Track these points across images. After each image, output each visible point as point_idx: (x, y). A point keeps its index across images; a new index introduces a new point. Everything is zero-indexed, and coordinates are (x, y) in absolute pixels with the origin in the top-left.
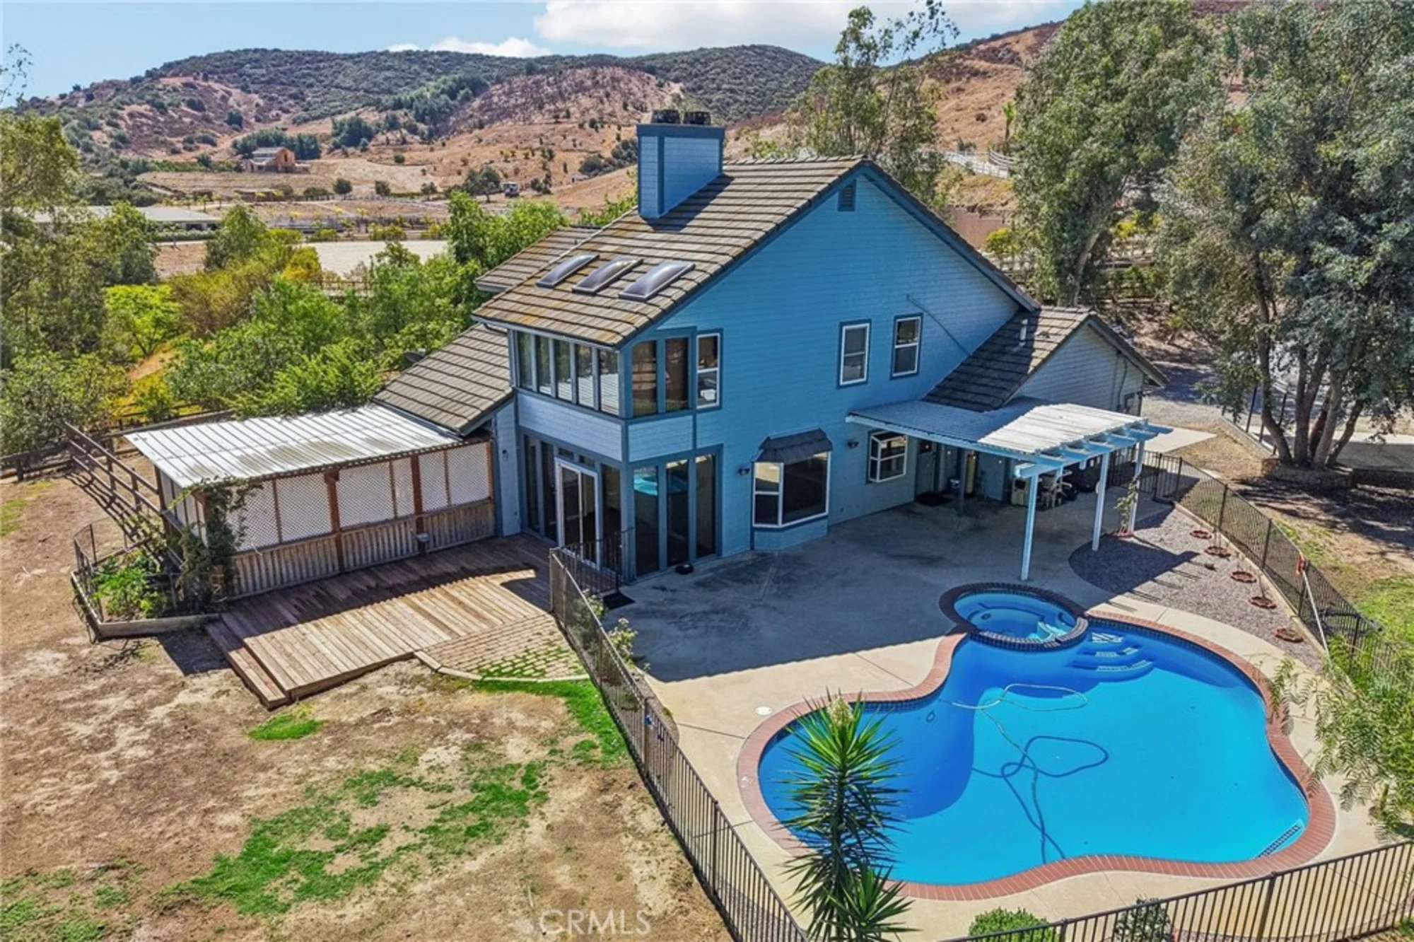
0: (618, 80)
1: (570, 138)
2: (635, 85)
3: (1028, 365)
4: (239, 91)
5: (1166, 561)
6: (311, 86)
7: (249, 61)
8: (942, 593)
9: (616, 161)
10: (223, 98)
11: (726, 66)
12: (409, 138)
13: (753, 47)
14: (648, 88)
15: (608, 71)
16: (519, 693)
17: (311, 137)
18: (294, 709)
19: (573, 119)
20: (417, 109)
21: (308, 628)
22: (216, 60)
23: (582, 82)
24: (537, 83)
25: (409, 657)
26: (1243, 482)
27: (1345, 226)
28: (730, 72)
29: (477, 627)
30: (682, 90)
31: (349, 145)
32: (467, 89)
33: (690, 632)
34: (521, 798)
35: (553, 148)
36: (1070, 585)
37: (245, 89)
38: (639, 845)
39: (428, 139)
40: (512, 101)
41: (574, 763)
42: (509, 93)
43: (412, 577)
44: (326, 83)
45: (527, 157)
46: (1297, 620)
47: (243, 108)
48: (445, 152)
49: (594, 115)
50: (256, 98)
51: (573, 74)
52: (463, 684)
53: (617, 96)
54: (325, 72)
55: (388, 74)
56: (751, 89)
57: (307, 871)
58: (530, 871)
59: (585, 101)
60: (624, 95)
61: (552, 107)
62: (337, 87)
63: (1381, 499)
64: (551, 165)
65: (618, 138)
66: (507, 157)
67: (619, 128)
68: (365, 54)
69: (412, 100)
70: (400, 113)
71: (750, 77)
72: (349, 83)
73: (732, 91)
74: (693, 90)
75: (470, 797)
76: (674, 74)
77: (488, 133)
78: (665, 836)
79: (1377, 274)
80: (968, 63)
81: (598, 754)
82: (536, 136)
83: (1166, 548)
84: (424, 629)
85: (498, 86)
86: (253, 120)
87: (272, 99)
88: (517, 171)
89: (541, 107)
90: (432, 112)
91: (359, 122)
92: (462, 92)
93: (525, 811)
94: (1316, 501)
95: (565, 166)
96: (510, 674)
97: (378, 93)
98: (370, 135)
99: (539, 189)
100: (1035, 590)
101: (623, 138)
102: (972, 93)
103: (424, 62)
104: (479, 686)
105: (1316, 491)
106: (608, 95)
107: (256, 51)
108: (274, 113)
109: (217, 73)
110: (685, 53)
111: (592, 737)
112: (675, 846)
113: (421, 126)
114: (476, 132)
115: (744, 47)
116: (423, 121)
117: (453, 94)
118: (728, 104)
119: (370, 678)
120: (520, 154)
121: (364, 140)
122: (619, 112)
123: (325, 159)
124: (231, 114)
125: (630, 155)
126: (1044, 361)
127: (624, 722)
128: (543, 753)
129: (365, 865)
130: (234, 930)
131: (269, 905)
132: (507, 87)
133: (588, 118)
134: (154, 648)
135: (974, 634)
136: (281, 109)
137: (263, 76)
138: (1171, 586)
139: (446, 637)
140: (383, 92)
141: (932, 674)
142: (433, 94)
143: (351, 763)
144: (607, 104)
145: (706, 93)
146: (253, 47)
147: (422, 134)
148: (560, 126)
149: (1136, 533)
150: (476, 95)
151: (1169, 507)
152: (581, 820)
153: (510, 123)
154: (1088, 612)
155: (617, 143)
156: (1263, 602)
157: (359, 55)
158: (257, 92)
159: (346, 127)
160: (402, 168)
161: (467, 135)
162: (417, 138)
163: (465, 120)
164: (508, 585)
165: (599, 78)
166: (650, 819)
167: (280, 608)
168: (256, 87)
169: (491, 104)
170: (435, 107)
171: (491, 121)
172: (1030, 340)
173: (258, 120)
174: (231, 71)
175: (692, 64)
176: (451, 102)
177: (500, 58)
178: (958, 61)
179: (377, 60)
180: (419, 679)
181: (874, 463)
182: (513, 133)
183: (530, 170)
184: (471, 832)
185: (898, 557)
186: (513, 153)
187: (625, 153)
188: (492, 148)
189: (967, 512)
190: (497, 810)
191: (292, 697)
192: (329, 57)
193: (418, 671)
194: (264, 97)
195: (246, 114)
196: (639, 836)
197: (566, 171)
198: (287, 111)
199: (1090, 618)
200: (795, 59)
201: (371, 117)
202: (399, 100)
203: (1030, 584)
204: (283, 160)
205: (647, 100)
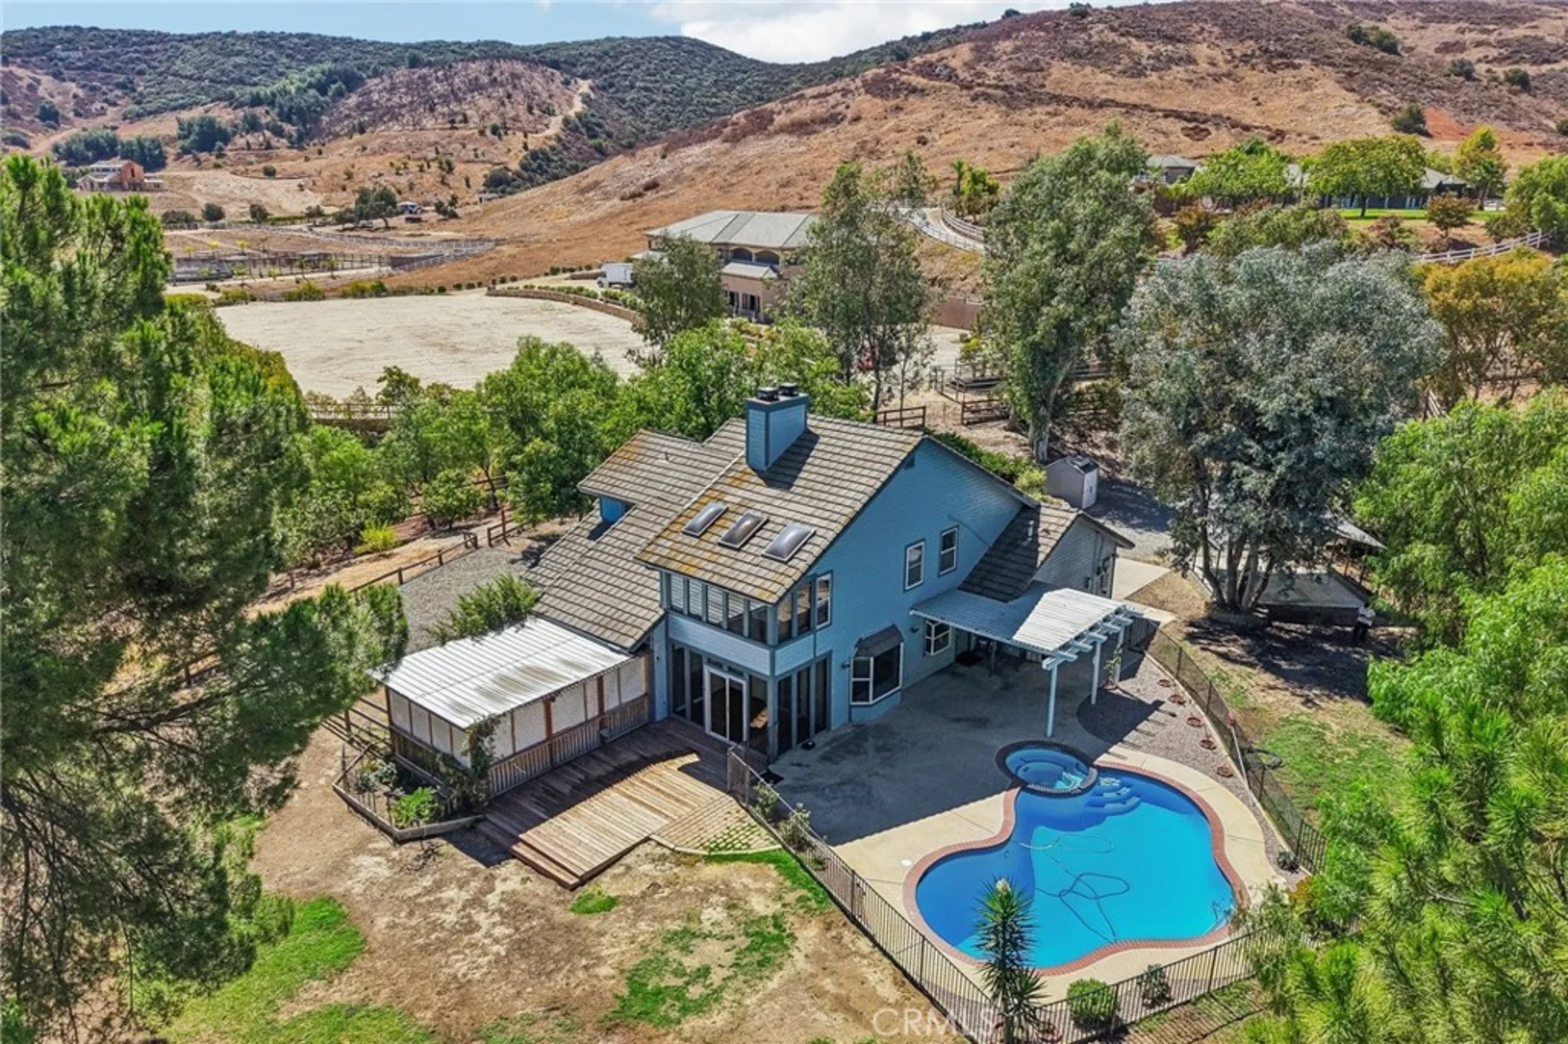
0: (519, 77)
1: (470, 146)
2: (538, 82)
3: (1036, 558)
4: (50, 78)
5: (1143, 710)
6: (141, 73)
7: (61, 41)
8: (995, 753)
9: (525, 174)
10: (30, 87)
11: (639, 61)
12: (274, 141)
13: (667, 39)
14: (553, 87)
15: (505, 66)
16: (740, 863)
17: (153, 141)
18: (588, 889)
19: (472, 125)
20: (281, 107)
21: (557, 821)
22: (17, 39)
23: (477, 79)
24: (423, 78)
25: (647, 839)
26: (1192, 624)
27: (1254, 448)
28: (644, 68)
29: (684, 811)
30: (592, 88)
31: (202, 150)
32: (340, 83)
33: (834, 802)
34: (779, 939)
35: (452, 159)
36: (1081, 739)
37: (58, 76)
38: (865, 962)
39: (298, 143)
40: (396, 99)
41: (801, 912)
42: (392, 89)
43: (610, 768)
44: (162, 69)
45: (421, 170)
46: (1229, 759)
47: (57, 100)
48: (322, 162)
49: (495, 119)
50: (73, 88)
51: (465, 68)
52: (697, 858)
53: (519, 97)
54: (159, 56)
55: (239, 60)
56: (668, 87)
57: (678, 998)
58: (809, 984)
59: (484, 104)
60: (527, 96)
61: (446, 109)
62: (175, 74)
63: (1287, 637)
64: (450, 179)
65: (525, 147)
66: (398, 169)
67: (526, 136)
68: (208, 36)
69: (274, 95)
70: (259, 110)
71: (667, 73)
72: (189, 70)
73: (647, 89)
74: (604, 88)
75: (748, 942)
76: (580, 70)
77: (374, 138)
78: (878, 955)
79: (1278, 484)
80: (904, 78)
81: (813, 904)
82: (429, 145)
83: (1142, 698)
84: (646, 816)
85: (377, 81)
86: (71, 115)
87: (93, 89)
88: (411, 187)
89: (432, 110)
90: (300, 112)
91: (211, 123)
92: (334, 87)
93: (786, 948)
94: (1242, 641)
95: (467, 180)
96: (725, 848)
97: (228, 84)
98: (226, 139)
99: (445, 213)
100: (1058, 745)
101: (531, 147)
102: (912, 112)
103: (281, 47)
104: (709, 859)
105: (1243, 632)
106: (509, 96)
107: (67, 29)
108: (98, 105)
109: (20, 55)
110: (590, 43)
111: (803, 892)
112: (886, 961)
113: (288, 128)
114: (357, 137)
115: (657, 39)
116: (289, 121)
117: (322, 89)
118: (644, 105)
119: (629, 859)
120: (413, 166)
121: (219, 144)
122: (525, 116)
123: (174, 170)
124: (43, 108)
125: (540, 167)
126: (1048, 556)
127: (821, 880)
128: (778, 906)
129: (708, 991)
130: (658, 1037)
131: (667, 1020)
132: (387, 83)
133: (489, 123)
134: (445, 847)
135: (1024, 786)
136: (106, 101)
137: (79, 60)
138: (1148, 734)
139: (666, 822)
140: (233, 82)
141: (1006, 824)
142: (299, 89)
143: (657, 926)
144: (509, 106)
145: (617, 91)
146: (63, 24)
147: (290, 137)
148: (457, 133)
149: (1120, 685)
150: (350, 90)
151: (1138, 656)
152: (823, 949)
153: (397, 127)
154: (1096, 763)
155: (524, 153)
156: (1208, 744)
157: (200, 37)
158: (73, 80)
159: (196, 128)
160: (274, 182)
161: (346, 141)
162: (284, 141)
163: (340, 121)
164: (684, 769)
165: (496, 74)
166: (864, 944)
167: (525, 804)
168: (72, 73)
169: (369, 104)
170: (303, 104)
171: (374, 123)
172: (1036, 536)
173: (78, 114)
174: (37, 54)
175: (600, 58)
176: (322, 99)
177: (373, 43)
178: (895, 76)
179: (223, 43)
180: (663, 858)
181: (929, 642)
182: (403, 139)
183: (427, 185)
184: (760, 964)
185: (958, 720)
186: (405, 164)
187: (535, 165)
188: (380, 158)
189: (997, 671)
190: (768, 948)
191: (584, 880)
192: (162, 38)
193: (659, 851)
194: (83, 87)
195: (64, 108)
196: (864, 956)
197: (468, 185)
198: (114, 104)
199: (1099, 768)
200: (715, 53)
201: (224, 116)
202: (258, 94)
203: (1054, 740)
204: (129, 175)
205: (554, 102)
